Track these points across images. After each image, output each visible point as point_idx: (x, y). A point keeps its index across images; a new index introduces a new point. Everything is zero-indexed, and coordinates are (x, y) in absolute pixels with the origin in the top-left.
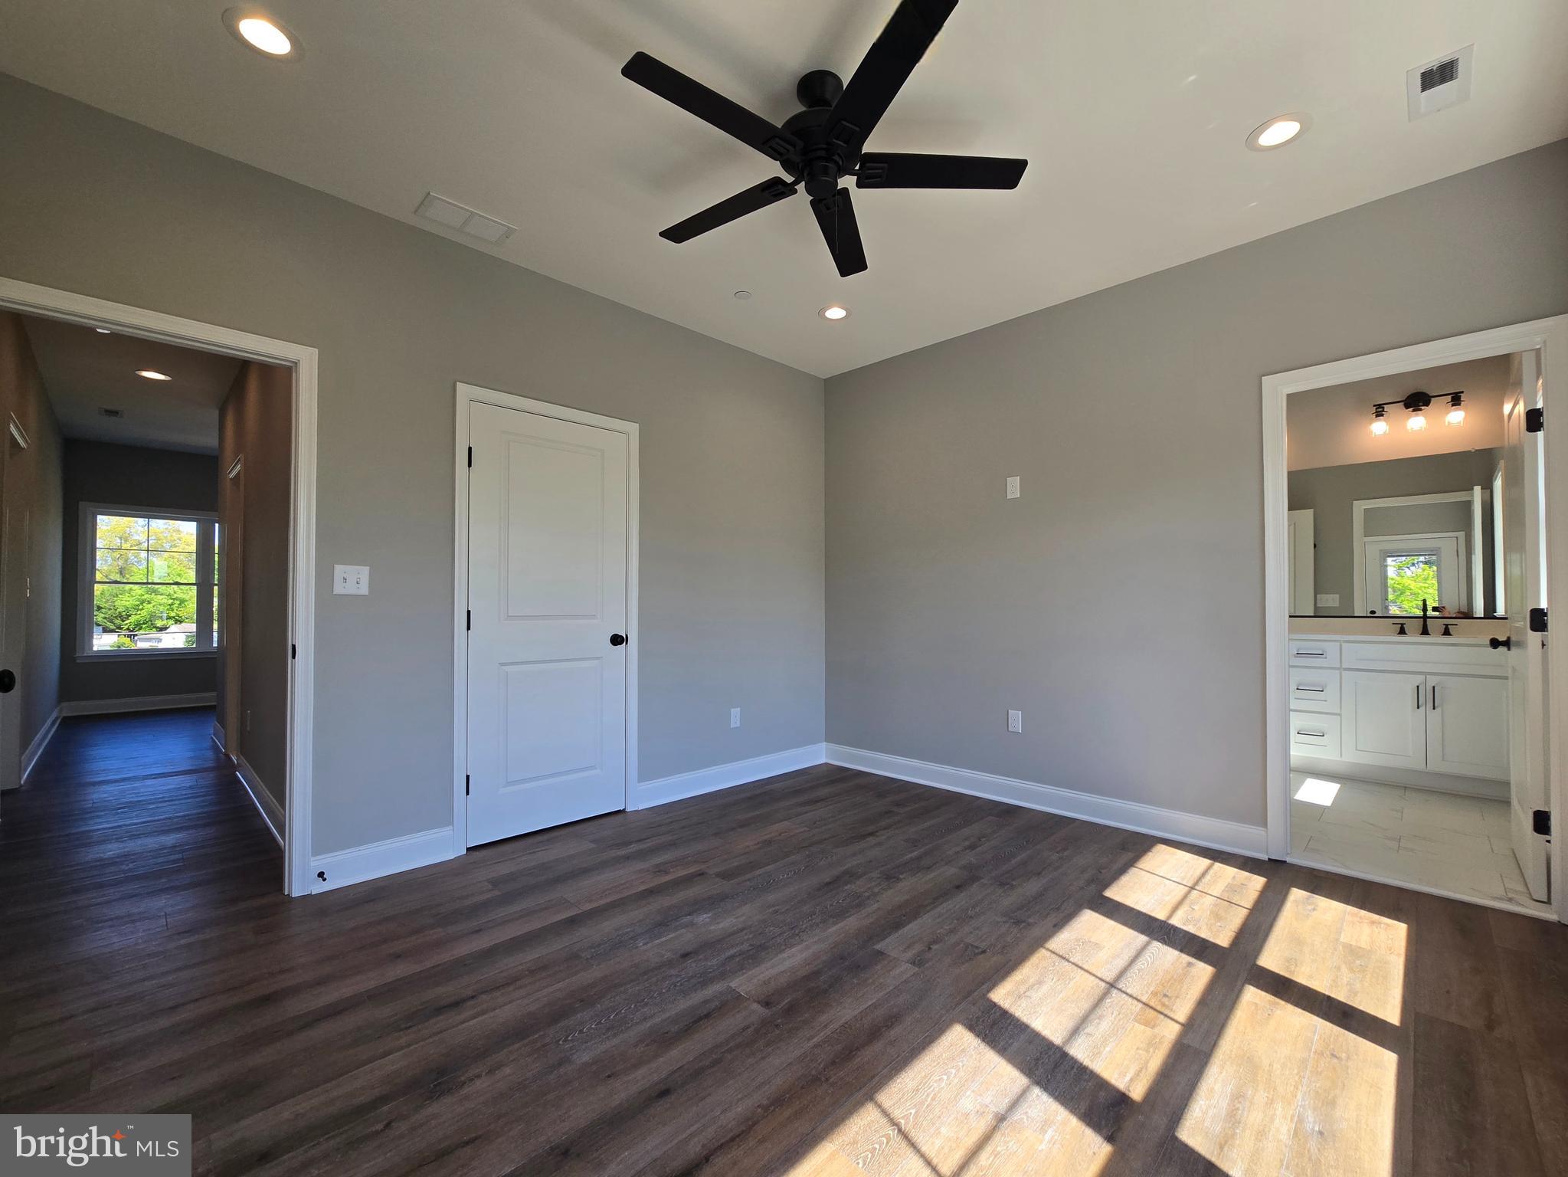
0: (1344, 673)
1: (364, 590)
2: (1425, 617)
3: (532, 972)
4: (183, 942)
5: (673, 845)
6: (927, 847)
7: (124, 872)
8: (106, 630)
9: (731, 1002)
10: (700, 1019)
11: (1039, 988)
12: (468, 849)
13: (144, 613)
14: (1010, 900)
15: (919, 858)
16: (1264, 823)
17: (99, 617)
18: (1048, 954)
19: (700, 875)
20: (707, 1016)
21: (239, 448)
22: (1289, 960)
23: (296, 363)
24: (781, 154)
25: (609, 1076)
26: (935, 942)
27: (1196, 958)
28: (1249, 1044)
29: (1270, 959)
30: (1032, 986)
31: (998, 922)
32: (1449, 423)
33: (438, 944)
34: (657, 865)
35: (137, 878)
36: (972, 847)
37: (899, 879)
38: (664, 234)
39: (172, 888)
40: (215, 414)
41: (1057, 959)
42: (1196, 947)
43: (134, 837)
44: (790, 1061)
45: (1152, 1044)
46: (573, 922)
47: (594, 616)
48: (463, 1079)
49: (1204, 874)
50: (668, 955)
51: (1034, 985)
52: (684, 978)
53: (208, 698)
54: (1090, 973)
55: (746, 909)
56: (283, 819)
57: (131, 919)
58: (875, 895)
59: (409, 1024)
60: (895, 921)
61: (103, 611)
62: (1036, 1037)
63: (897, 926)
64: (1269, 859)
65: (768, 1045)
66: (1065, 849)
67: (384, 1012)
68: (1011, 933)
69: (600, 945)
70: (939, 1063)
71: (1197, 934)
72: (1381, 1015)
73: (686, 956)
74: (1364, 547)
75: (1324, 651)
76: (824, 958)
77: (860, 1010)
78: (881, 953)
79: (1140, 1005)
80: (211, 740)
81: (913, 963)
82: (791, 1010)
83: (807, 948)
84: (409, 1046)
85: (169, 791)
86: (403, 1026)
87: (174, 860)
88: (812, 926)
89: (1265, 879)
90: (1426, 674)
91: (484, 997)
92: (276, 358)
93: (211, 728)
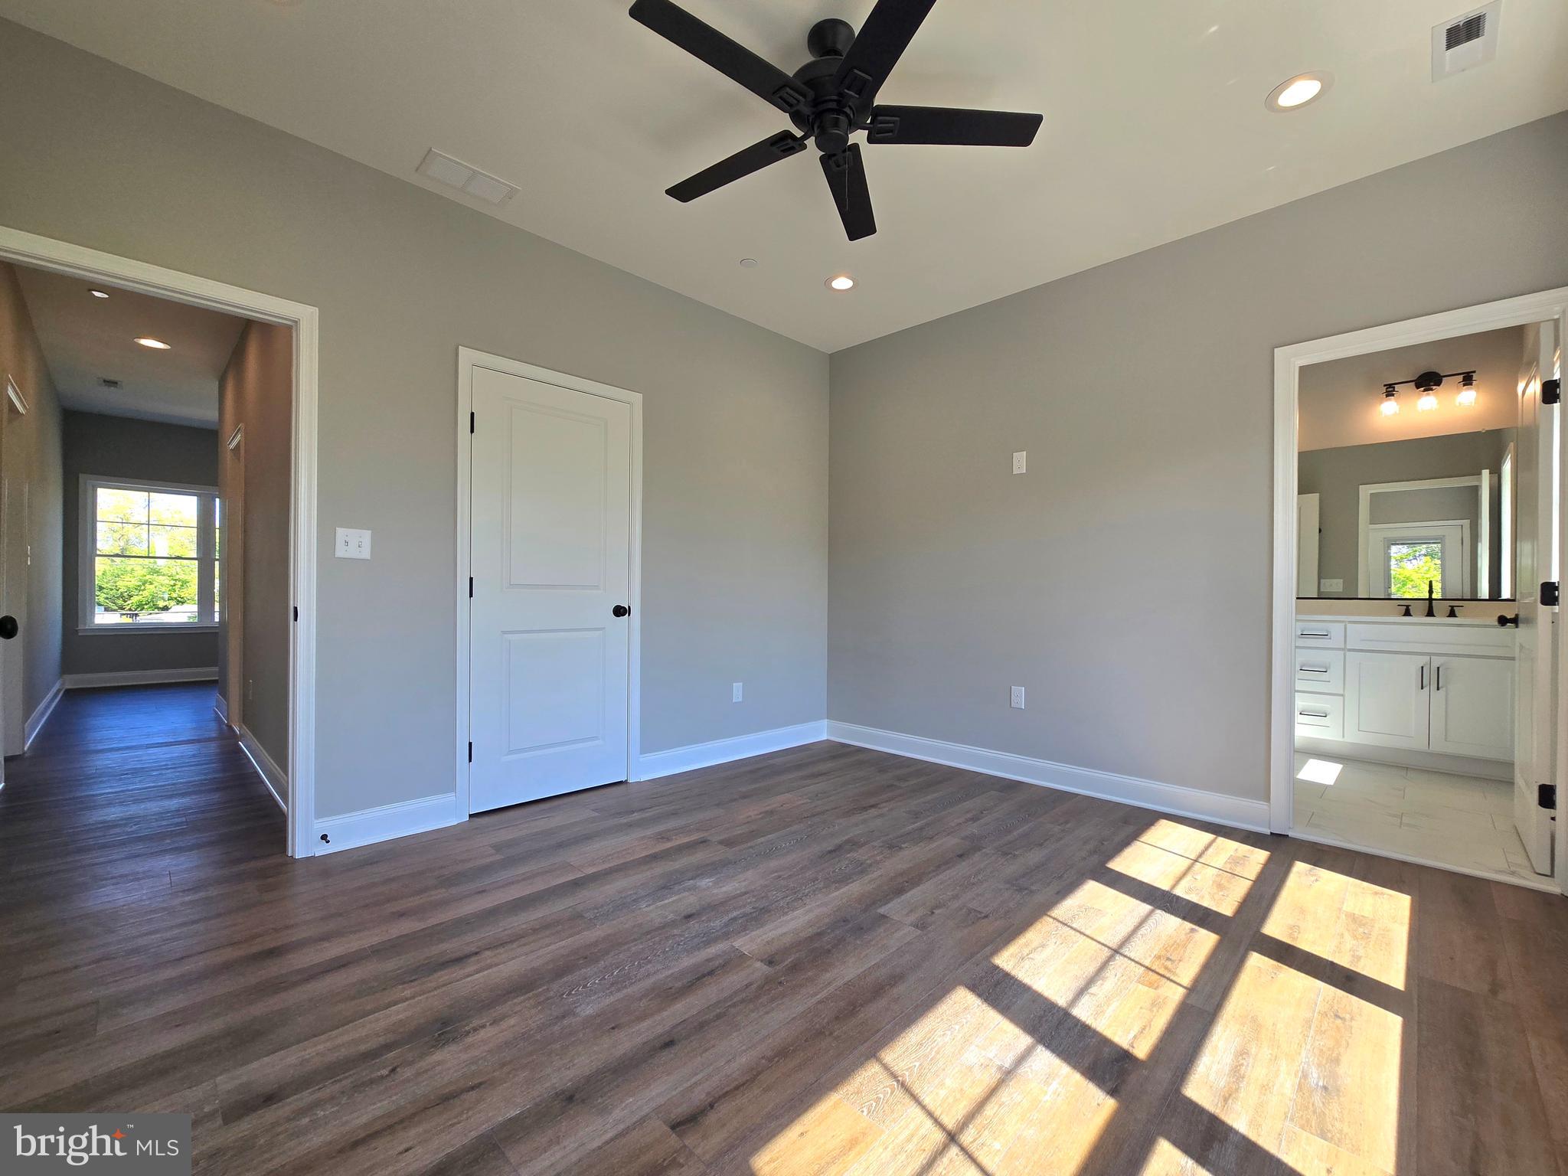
0: (1348, 653)
1: (366, 554)
2: (1430, 599)
3: (535, 931)
4: (187, 899)
5: (674, 814)
6: (929, 819)
7: (128, 833)
8: (107, 609)
9: (733, 961)
10: (704, 976)
11: (1042, 951)
12: (470, 816)
13: (146, 594)
14: (1012, 869)
15: (921, 829)
16: (1267, 798)
17: (101, 597)
18: (1051, 920)
19: (702, 842)
20: (711, 973)
21: (239, 418)
22: (1292, 927)
23: (296, 322)
24: (791, 106)
25: (613, 1028)
26: (937, 907)
27: (1199, 926)
28: (1252, 1005)
29: (1274, 927)
30: (1035, 949)
31: (1001, 890)
32: (1460, 404)
33: (444, 903)
34: (660, 833)
35: (140, 839)
36: (974, 819)
37: (901, 848)
38: (670, 192)
39: (176, 849)
40: (215, 386)
41: (1060, 925)
42: (1199, 915)
43: (136, 801)
44: (794, 1016)
45: (1156, 1004)
46: (577, 884)
47: (597, 587)
48: (467, 1028)
49: (1207, 848)
50: (671, 916)
51: (1037, 948)
52: (687, 938)
53: (208, 673)
54: (1092, 939)
55: (749, 874)
56: (285, 784)
57: (136, 878)
58: (877, 862)
59: (413, 978)
60: (897, 888)
61: (105, 591)
62: (1037, 997)
63: (900, 891)
64: (1271, 833)
65: (773, 1000)
66: (1067, 822)
67: (391, 965)
68: (1014, 899)
69: (602, 906)
70: (942, 1019)
71: (1200, 903)
72: (1383, 979)
73: (689, 917)
74: (1370, 535)
75: (1327, 631)
76: (827, 920)
77: (863, 969)
78: (884, 917)
79: (1143, 968)
80: (213, 712)
81: (917, 926)
82: (795, 968)
83: (810, 910)
84: (413, 997)
85: (171, 759)
86: (407, 979)
87: (177, 823)
88: (814, 891)
89: (1269, 853)
90: (1430, 654)
91: (488, 953)
92: (276, 317)
93: (213, 699)
